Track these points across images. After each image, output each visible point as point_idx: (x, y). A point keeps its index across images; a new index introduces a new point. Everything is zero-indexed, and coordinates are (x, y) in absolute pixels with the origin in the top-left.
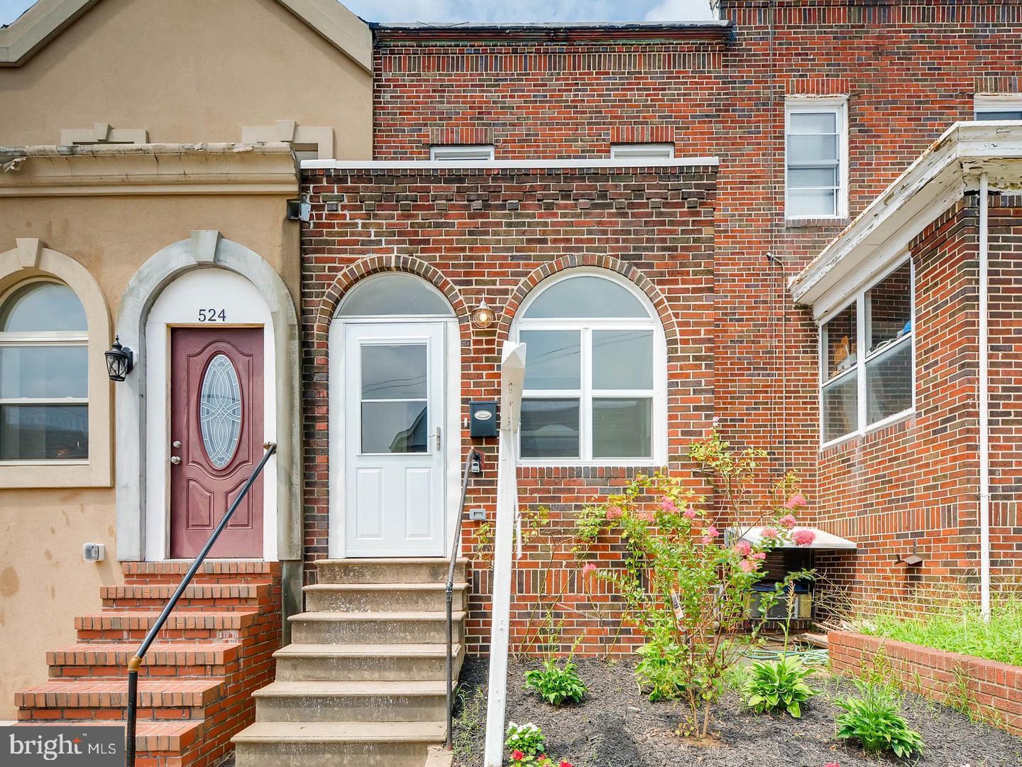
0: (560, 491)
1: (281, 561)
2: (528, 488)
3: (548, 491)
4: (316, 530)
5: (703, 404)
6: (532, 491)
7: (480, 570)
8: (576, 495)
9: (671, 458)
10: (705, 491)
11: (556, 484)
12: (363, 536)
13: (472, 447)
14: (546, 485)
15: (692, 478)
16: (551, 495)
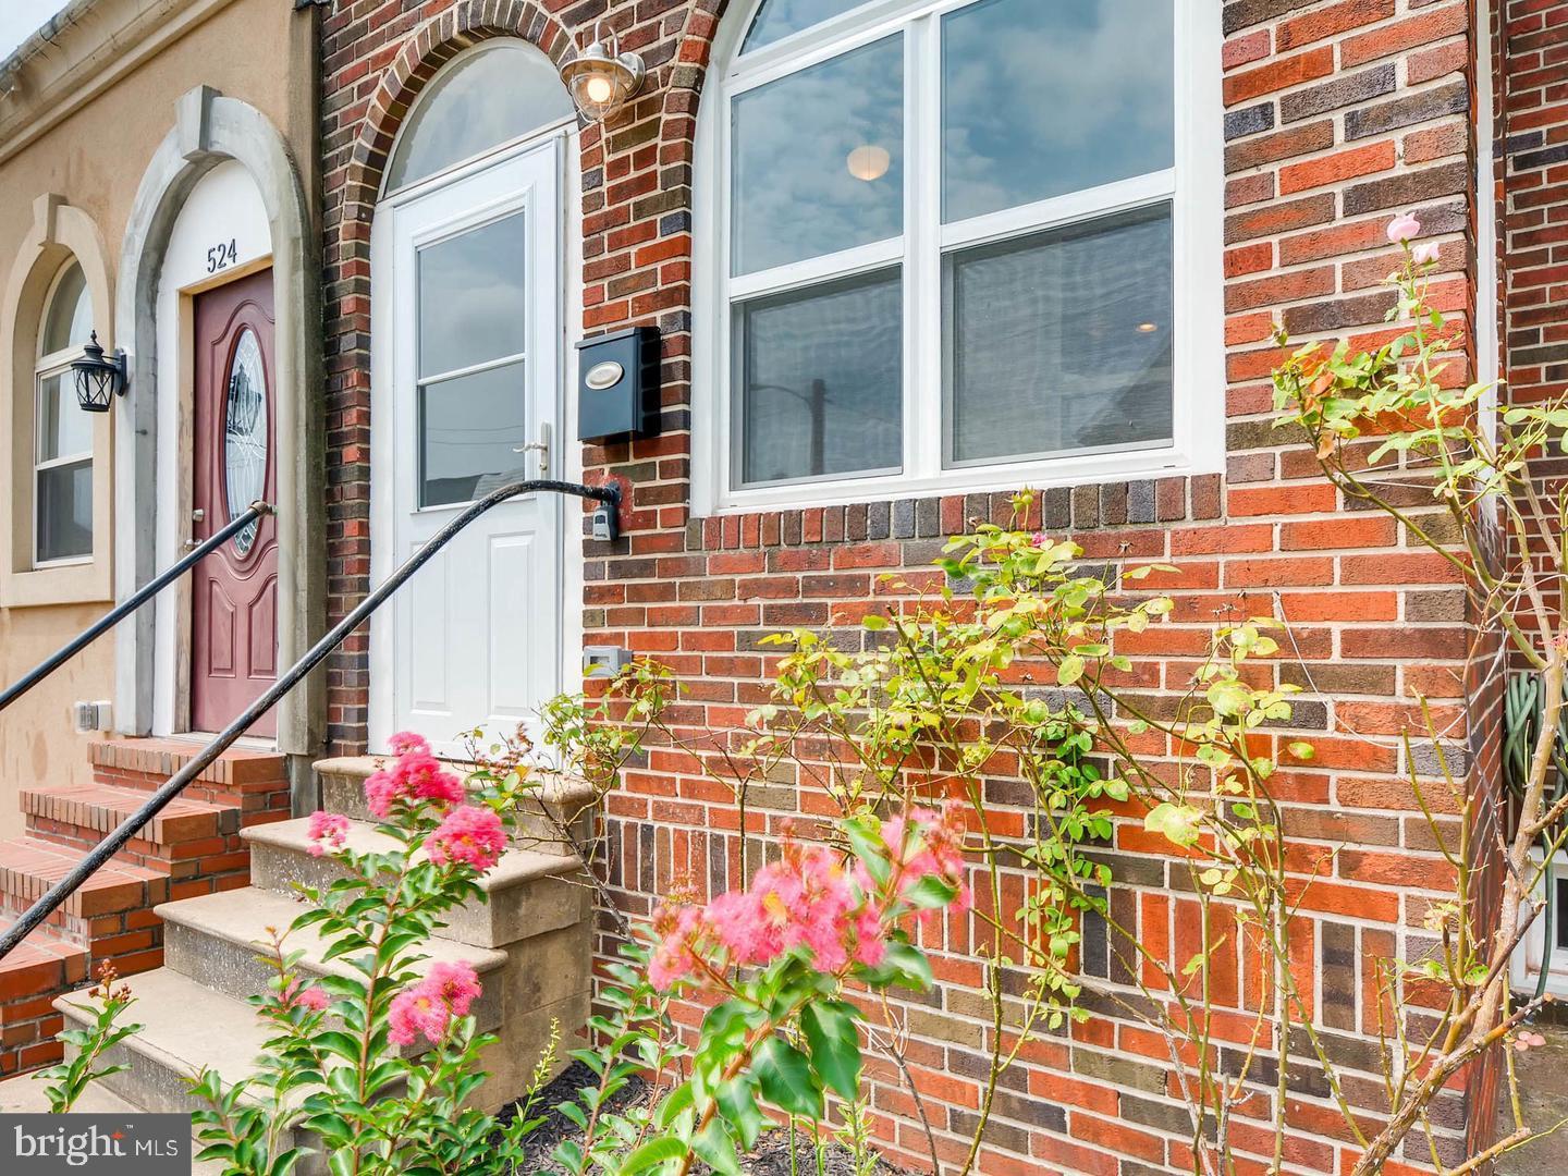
0: (826, 586)
1: (290, 756)
2: (738, 578)
3: (790, 588)
4: (343, 688)
5: (1400, 170)
6: (749, 589)
7: (623, 820)
8: (871, 598)
9: (1238, 437)
10: (1410, 570)
11: (812, 565)
12: (422, 705)
13: (607, 468)
14: (785, 566)
15: (1341, 514)
16: (800, 600)
